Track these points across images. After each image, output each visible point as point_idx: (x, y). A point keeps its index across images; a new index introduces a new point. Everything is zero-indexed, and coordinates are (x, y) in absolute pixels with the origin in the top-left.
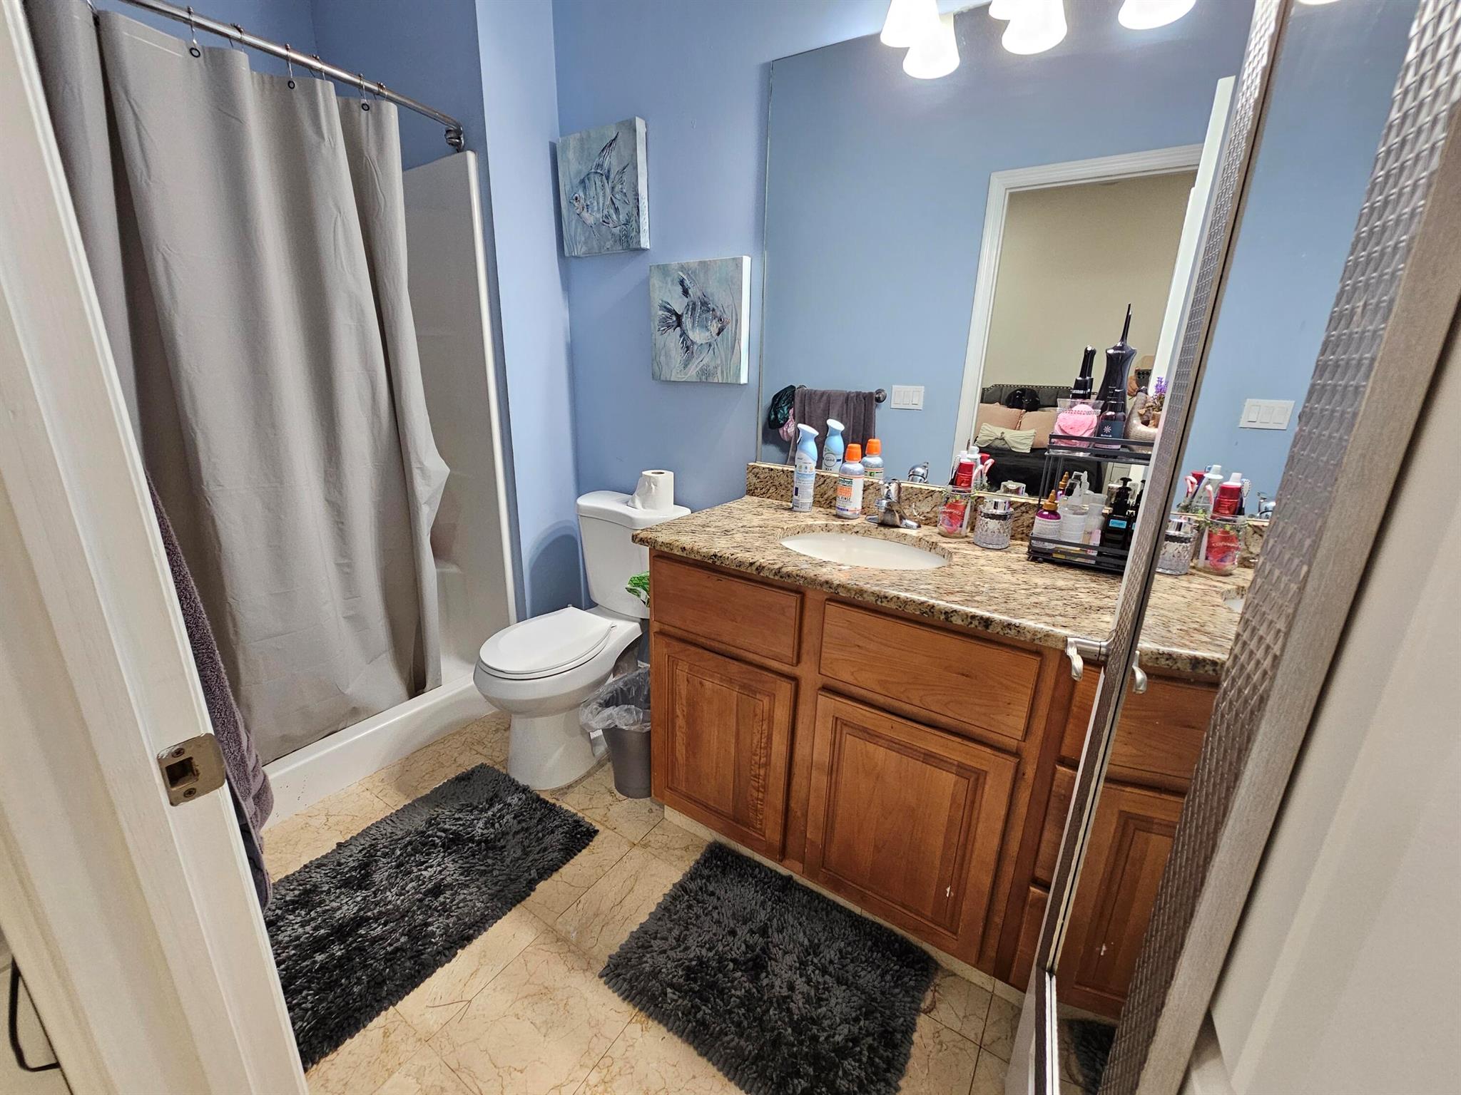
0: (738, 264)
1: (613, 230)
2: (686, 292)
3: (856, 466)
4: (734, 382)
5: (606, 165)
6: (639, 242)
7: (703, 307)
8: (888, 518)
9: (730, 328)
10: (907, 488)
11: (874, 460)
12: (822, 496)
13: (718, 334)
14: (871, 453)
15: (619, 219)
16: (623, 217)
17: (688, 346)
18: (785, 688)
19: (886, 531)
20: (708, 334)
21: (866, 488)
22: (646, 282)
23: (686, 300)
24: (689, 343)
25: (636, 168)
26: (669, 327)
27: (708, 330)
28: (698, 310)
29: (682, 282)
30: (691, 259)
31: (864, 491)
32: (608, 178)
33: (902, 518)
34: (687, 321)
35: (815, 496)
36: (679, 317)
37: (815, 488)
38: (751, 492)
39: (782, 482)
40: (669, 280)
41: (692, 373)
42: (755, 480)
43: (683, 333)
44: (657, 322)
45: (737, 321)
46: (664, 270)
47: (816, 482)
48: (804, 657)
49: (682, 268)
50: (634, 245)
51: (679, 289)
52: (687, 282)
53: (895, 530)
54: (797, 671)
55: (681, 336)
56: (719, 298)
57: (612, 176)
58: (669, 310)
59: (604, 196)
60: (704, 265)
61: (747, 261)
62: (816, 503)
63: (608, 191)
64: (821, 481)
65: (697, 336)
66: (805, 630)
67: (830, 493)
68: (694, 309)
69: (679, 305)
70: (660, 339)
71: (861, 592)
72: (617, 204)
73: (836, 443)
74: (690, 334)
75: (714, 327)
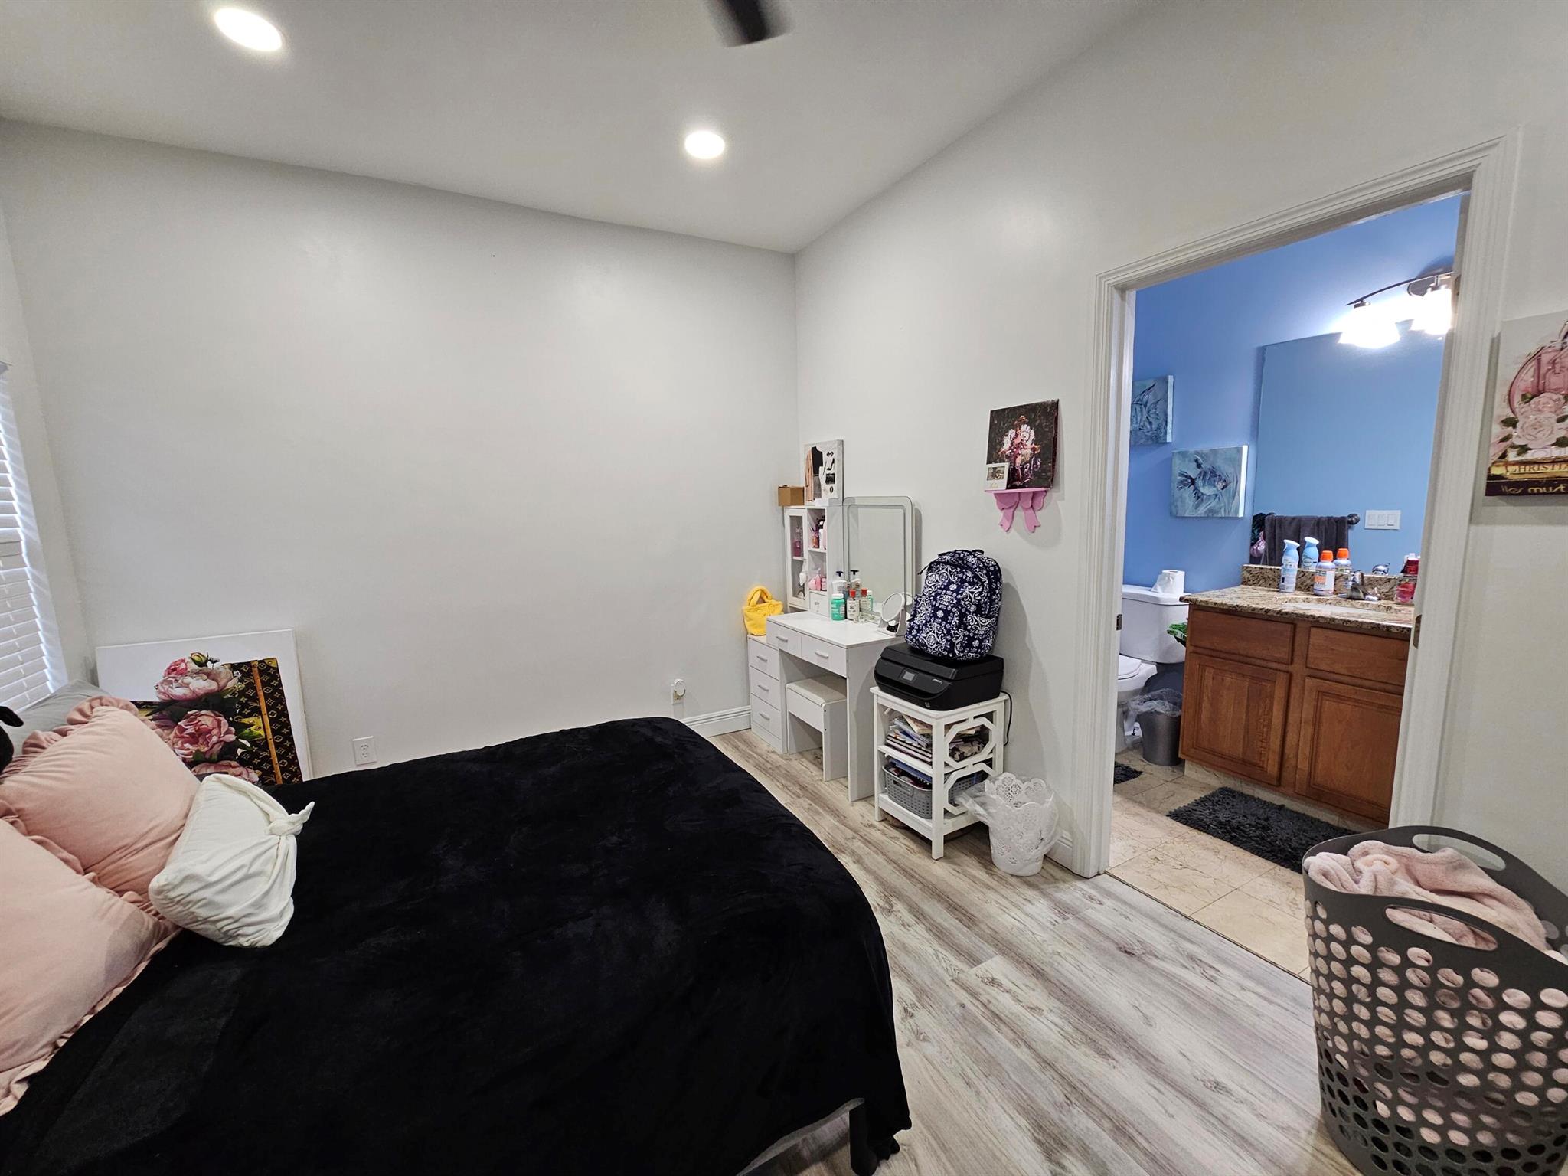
0: (1239, 451)
1: (1147, 433)
2: (1199, 466)
3: (1328, 564)
4: (1234, 516)
5: (1145, 399)
6: (1166, 439)
7: (1212, 475)
8: (1355, 594)
9: (1232, 486)
10: (1369, 578)
11: (1343, 562)
12: (1302, 584)
13: (1223, 489)
14: (1341, 557)
15: (1151, 428)
16: (1154, 426)
17: (1199, 496)
18: (1282, 678)
19: (1353, 602)
20: (1215, 489)
21: (1337, 578)
22: (1170, 460)
23: (1199, 470)
24: (1200, 494)
25: (1166, 401)
26: (1185, 485)
27: (1215, 487)
28: (1208, 476)
29: (1197, 461)
30: (1204, 447)
31: (1336, 580)
32: (1145, 406)
33: (1365, 595)
34: (1199, 483)
35: (1297, 584)
36: (1193, 481)
37: (1297, 579)
38: (1245, 583)
39: (1270, 576)
40: (1187, 459)
41: (1202, 511)
42: (1248, 575)
43: (1196, 489)
44: (1176, 483)
45: (1237, 482)
46: (1183, 455)
47: (1297, 575)
48: (1296, 660)
49: (1197, 453)
50: (1162, 440)
51: (1195, 464)
52: (1201, 460)
53: (1360, 601)
54: (1291, 668)
55: (1194, 491)
56: (1225, 468)
57: (1149, 405)
58: (1186, 476)
59: (1142, 415)
60: (1214, 452)
61: (1245, 448)
62: (1298, 588)
63: (1145, 412)
64: (1301, 575)
65: (1207, 490)
66: (1296, 644)
67: (1309, 582)
68: (1204, 475)
69: (1193, 472)
70: (1177, 493)
71: (1334, 620)
72: (1151, 419)
73: (1313, 552)
74: (1202, 490)
75: (1220, 485)
